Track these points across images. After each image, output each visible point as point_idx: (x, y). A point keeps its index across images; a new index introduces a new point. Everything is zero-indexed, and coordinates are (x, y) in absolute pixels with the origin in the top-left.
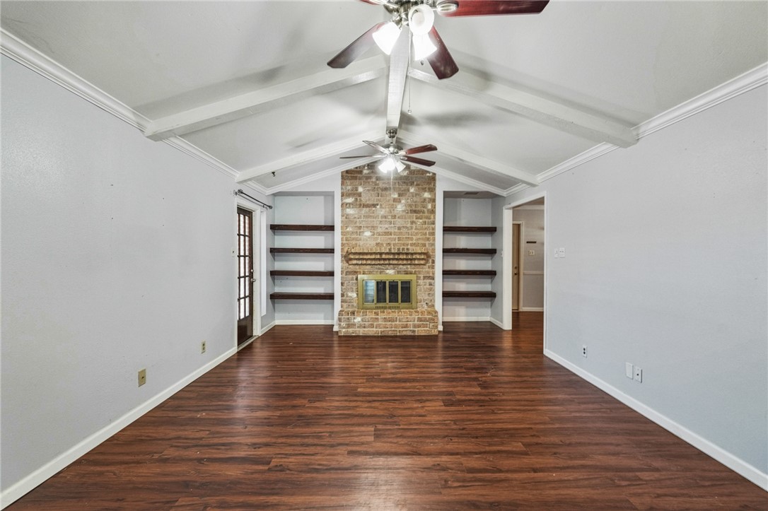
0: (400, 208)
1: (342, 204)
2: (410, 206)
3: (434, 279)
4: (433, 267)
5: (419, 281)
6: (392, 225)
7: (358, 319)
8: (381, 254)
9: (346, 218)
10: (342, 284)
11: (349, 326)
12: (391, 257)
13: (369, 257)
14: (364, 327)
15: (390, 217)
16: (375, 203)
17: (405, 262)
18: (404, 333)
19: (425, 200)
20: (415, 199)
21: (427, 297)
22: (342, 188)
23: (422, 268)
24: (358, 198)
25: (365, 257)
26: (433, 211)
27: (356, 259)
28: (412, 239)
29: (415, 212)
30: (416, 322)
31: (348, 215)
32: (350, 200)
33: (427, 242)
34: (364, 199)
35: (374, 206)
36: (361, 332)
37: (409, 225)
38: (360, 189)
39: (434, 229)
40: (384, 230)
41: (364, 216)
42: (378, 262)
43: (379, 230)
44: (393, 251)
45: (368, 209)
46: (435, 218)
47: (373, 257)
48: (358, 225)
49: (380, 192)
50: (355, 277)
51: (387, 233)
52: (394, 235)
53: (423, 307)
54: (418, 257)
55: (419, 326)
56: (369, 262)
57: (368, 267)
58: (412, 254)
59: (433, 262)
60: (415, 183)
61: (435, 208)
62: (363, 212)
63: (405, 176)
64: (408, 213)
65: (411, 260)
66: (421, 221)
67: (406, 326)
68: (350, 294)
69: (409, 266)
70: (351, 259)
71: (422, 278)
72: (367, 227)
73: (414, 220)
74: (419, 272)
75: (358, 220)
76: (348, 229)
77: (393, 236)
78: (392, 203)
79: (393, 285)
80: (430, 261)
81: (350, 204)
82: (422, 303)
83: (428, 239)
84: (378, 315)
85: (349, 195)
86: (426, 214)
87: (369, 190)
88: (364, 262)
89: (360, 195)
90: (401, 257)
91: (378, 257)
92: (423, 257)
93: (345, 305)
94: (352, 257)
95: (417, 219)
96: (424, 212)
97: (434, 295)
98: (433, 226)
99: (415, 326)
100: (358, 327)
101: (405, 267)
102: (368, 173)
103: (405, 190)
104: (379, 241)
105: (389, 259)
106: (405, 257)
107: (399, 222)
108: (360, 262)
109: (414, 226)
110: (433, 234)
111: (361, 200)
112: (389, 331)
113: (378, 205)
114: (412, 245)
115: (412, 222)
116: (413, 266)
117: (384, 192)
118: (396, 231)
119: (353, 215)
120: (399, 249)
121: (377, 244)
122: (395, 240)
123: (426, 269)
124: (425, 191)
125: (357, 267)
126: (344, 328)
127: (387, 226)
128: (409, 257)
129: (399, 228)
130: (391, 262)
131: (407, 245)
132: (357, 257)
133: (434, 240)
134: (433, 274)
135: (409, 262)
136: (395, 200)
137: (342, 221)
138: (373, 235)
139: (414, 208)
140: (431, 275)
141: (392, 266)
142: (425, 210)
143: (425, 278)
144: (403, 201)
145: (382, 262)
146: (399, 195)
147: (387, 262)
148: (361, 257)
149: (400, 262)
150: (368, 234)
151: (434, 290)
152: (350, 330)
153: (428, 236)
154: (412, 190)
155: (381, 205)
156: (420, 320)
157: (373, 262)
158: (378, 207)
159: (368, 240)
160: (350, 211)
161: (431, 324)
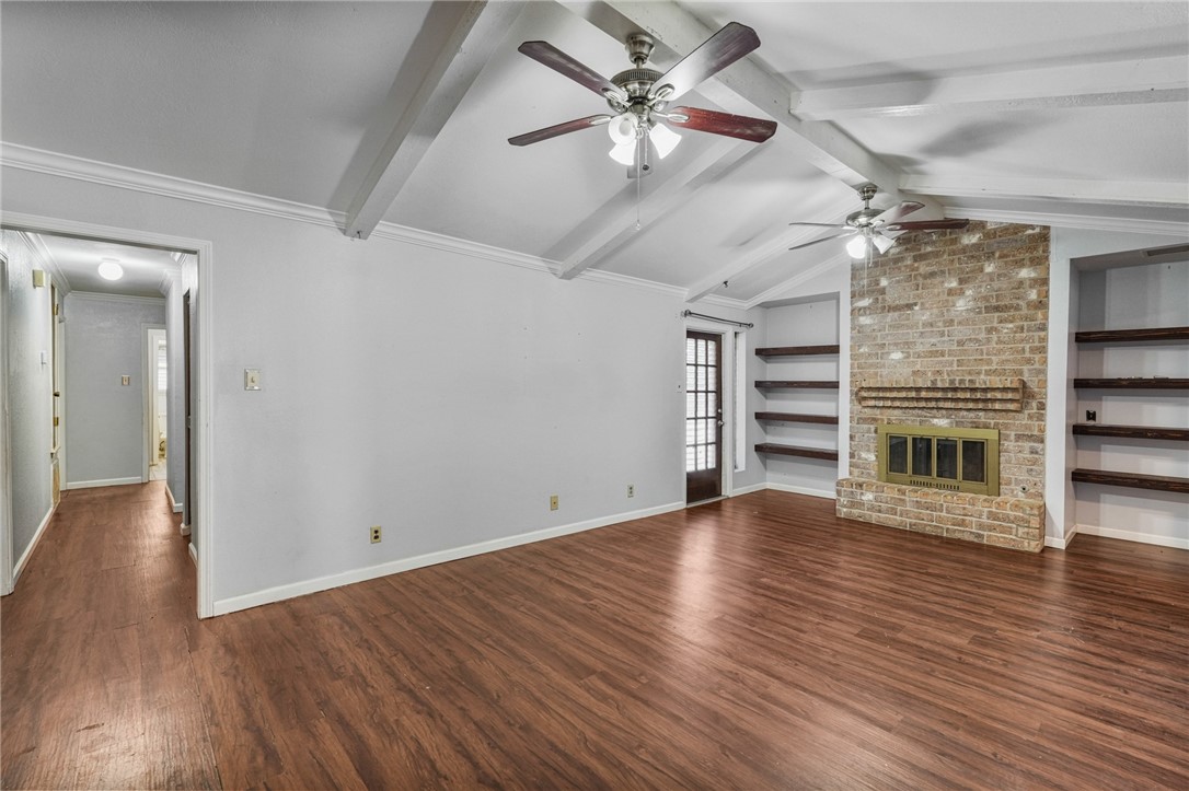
0: (961, 305)
1: (852, 311)
2: (986, 298)
3: (1042, 441)
4: (1041, 418)
5: (1006, 443)
6: (946, 338)
7: (868, 497)
8: (918, 390)
9: (859, 332)
10: (851, 438)
11: (853, 505)
12: (939, 395)
13: (894, 394)
14: (880, 511)
15: (940, 324)
16: (911, 302)
17: (971, 405)
18: (958, 536)
19: (1021, 283)
20: (996, 285)
21: (1024, 476)
22: (852, 285)
23: (1014, 418)
24: (880, 298)
25: (888, 395)
26: (1042, 304)
27: (875, 398)
28: (989, 362)
29: (997, 309)
30: (984, 520)
31: (861, 326)
32: (865, 302)
33: (1025, 368)
34: (890, 298)
35: (909, 306)
36: (874, 517)
37: (983, 336)
38: (884, 282)
39: (1044, 340)
40: (927, 348)
41: (890, 326)
42: (915, 404)
43: (920, 348)
44: (939, 385)
45: (896, 314)
46: (1046, 318)
47: (903, 394)
48: (879, 341)
49: (921, 281)
50: (872, 427)
51: (933, 354)
52: (949, 355)
53: (1012, 495)
54: (999, 395)
55: (992, 528)
56: (897, 404)
57: (896, 412)
58: (985, 390)
59: (1042, 406)
60: (997, 255)
61: (1047, 296)
62: (889, 319)
63: (973, 245)
64: (980, 313)
65: (986, 401)
66: (1011, 326)
67: (962, 523)
68: (864, 455)
69: (981, 414)
70: (865, 398)
71: (1012, 437)
72: (896, 344)
73: (995, 325)
74: (1006, 426)
75: (879, 334)
76: (862, 350)
77: (946, 358)
78: (946, 297)
79: (947, 447)
80: (1034, 404)
81: (865, 308)
82: (1013, 487)
83: (1029, 361)
84: (904, 494)
85: (862, 296)
86: (1025, 311)
87: (898, 282)
88: (889, 403)
89: (883, 291)
90: (960, 395)
91: (913, 394)
93: (856, 471)
94: (864, 394)
95: (1001, 322)
96: (1017, 308)
97: (1042, 473)
98: (1042, 334)
99: (981, 526)
100: (868, 510)
101: (972, 415)
102: (898, 253)
103: (972, 271)
104: (918, 367)
105: (937, 400)
106: (968, 395)
107: (960, 332)
108: (881, 404)
109: (994, 337)
110: (1043, 350)
111: (884, 300)
112: (926, 525)
113: (916, 304)
114: (988, 373)
115: (990, 331)
116: (991, 414)
117: (929, 281)
118: (955, 347)
119: (870, 325)
120: (952, 382)
121: (914, 373)
122: (951, 364)
123: (1023, 419)
124: (1023, 266)
125: (878, 411)
126: (845, 506)
127: (933, 340)
128: (979, 395)
129: (960, 343)
130: (941, 404)
131: (979, 373)
132: (874, 394)
133: (1045, 362)
134: (1042, 430)
135: (981, 406)
136: (951, 292)
137: (852, 338)
138: (907, 358)
139: (994, 302)
140: (1036, 433)
141: (944, 412)
142: (1021, 302)
143: (1019, 437)
144: (969, 293)
145: (923, 404)
146: (961, 281)
147: (933, 404)
148: (881, 395)
149: (961, 405)
150: (897, 356)
151: (1043, 464)
152: (856, 512)
153: (1027, 355)
154: (989, 268)
155: (922, 304)
156: (992, 515)
157: (906, 404)
158: (917, 308)
159: (897, 367)
160: (864, 320)
161: (1021, 530)
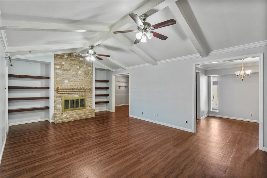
0: (80, 72)
1: (54, 68)
2: (84, 71)
3: (92, 98)
4: (92, 94)
5: (87, 99)
6: (77, 78)
7: (65, 116)
9: (56, 74)
10: (54, 102)
11: (60, 119)
12: (77, 90)
13: (68, 90)
14: (67, 118)
15: (76, 75)
16: (70, 69)
17: (82, 92)
18: (84, 118)
19: (89, 70)
20: (85, 69)
21: (89, 104)
22: (54, 61)
23: (88, 94)
24: (62, 67)
25: (66, 90)
26: (92, 74)
27: (62, 91)
28: (84, 84)
29: (86, 74)
30: (88, 114)
31: (57, 73)
32: (58, 67)
33: (90, 85)
34: (65, 67)
35: (70, 70)
36: (66, 120)
37: (83, 79)
38: (63, 63)
40: (73, 80)
41: (65, 74)
42: (71, 92)
43: (72, 80)
44: (78, 88)
45: (67, 71)
46: (92, 77)
47: (70, 90)
48: (62, 77)
49: (72, 65)
50: (60, 99)
51: (74, 81)
52: (78, 82)
54: (87, 90)
55: (89, 115)
56: (67, 92)
57: (67, 94)
58: (85, 89)
59: (92, 92)
60: (86, 64)
61: (92, 73)
62: (65, 72)
63: (82, 60)
64: (83, 74)
65: (84, 91)
66: (88, 77)
67: (84, 115)
68: (58, 106)
69: (83, 94)
70: (59, 91)
71: (88, 98)
72: (66, 79)
73: (85, 77)
74: (87, 96)
75: (62, 75)
76: (57, 79)
78: (77, 70)
79: (77, 101)
80: (91, 91)
81: (58, 68)
82: (88, 107)
83: (90, 84)
84: (73, 113)
85: (58, 65)
86: (90, 75)
87: (67, 64)
88: (65, 92)
89: (63, 65)
90: (81, 90)
91: (72, 90)
92: (89, 90)
93: (56, 111)
95: (86, 76)
96: (89, 74)
97: (92, 103)
98: (92, 79)
99: (87, 115)
100: (64, 119)
101: (82, 94)
102: (67, 57)
103: (82, 66)
104: (71, 84)
105: (76, 91)
106: (82, 90)
107: (80, 77)
108: (63, 93)
109: (85, 79)
110: (92, 82)
111: (63, 67)
112: (78, 118)
113: (71, 70)
114: (84, 86)
115: (85, 78)
116: (85, 94)
117: (74, 65)
118: (78, 80)
119: (60, 73)
120: (81, 87)
121: (71, 85)
122: (78, 84)
123: (89, 94)
124: (89, 67)
125: (62, 95)
126: (58, 120)
127: (75, 79)
128: (84, 90)
129: (80, 80)
130: (77, 92)
131: (83, 86)
132: (62, 90)
133: (92, 84)
134: (92, 96)
135: (84, 92)
136: (78, 69)
137: (54, 75)
138: (69, 82)
139: (85, 73)
140: (91, 96)
141: (77, 94)
142: (89, 73)
143: (89, 97)
144: (81, 70)
145: (73, 92)
146: (80, 67)
147: (75, 92)
148: (64, 90)
149: (80, 92)
150: (66, 81)
151: (92, 102)
152: (61, 121)
153: (90, 83)
154: (84, 66)
155: (72, 70)
156: (89, 112)
157: (69, 92)
158: (71, 71)
159: (66, 84)
160: (58, 71)
161: (93, 113)
